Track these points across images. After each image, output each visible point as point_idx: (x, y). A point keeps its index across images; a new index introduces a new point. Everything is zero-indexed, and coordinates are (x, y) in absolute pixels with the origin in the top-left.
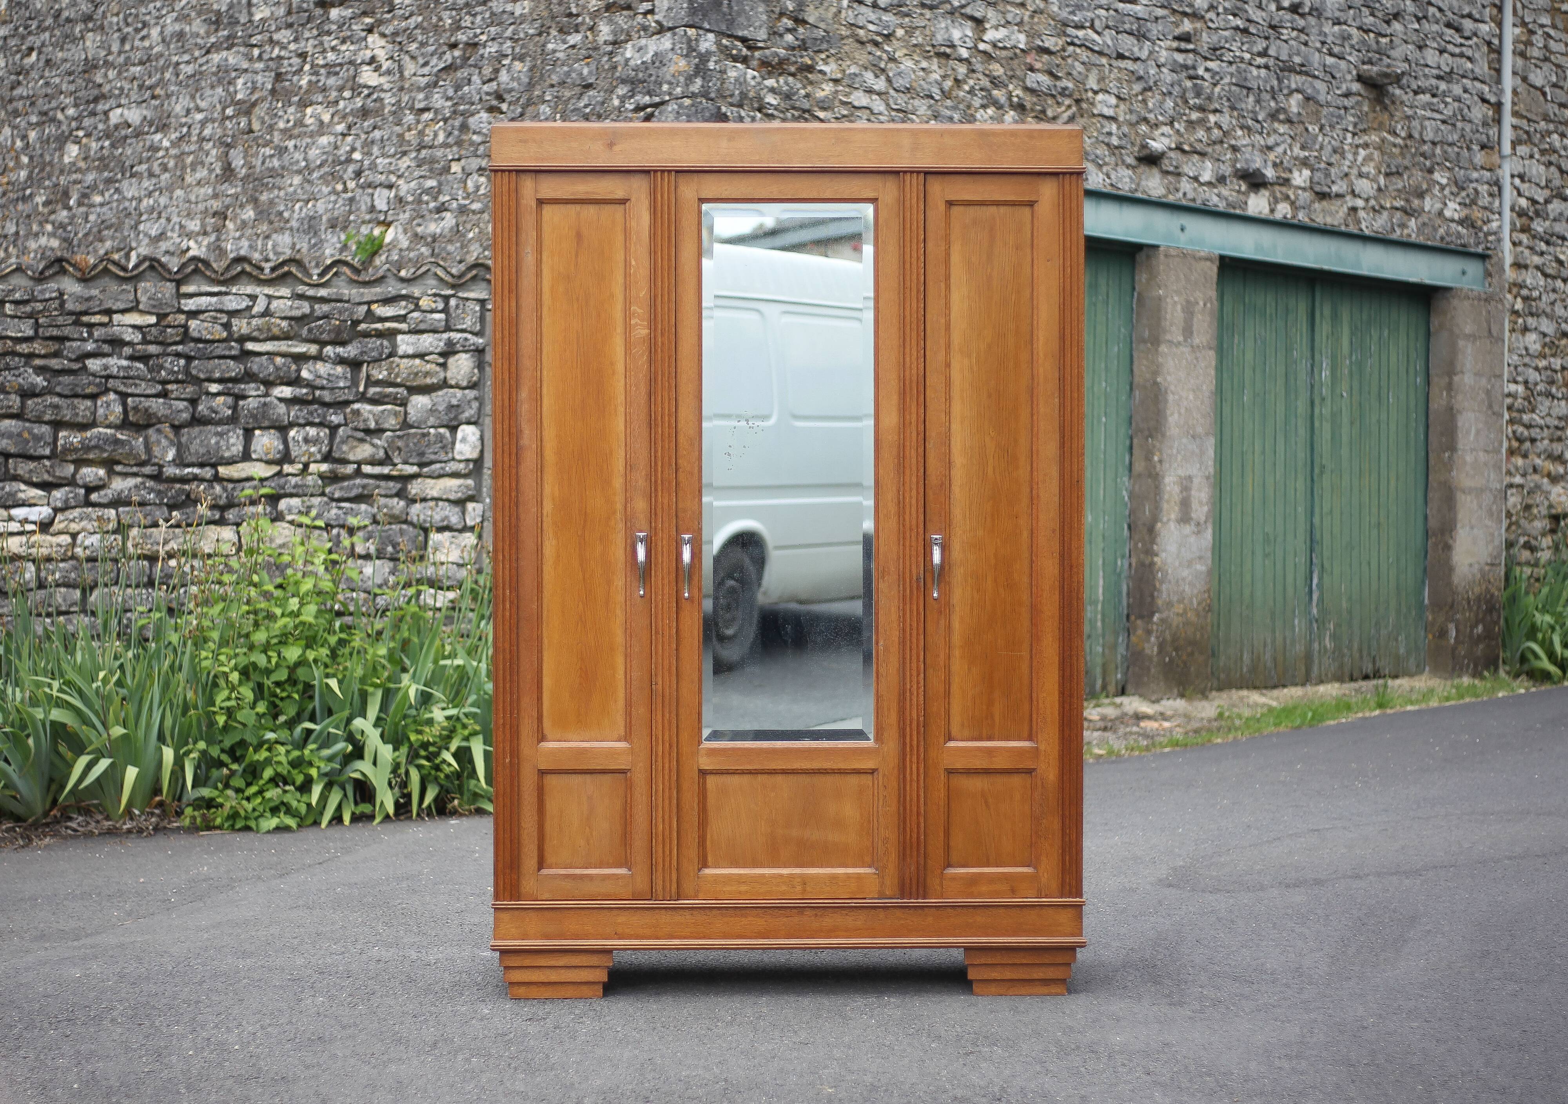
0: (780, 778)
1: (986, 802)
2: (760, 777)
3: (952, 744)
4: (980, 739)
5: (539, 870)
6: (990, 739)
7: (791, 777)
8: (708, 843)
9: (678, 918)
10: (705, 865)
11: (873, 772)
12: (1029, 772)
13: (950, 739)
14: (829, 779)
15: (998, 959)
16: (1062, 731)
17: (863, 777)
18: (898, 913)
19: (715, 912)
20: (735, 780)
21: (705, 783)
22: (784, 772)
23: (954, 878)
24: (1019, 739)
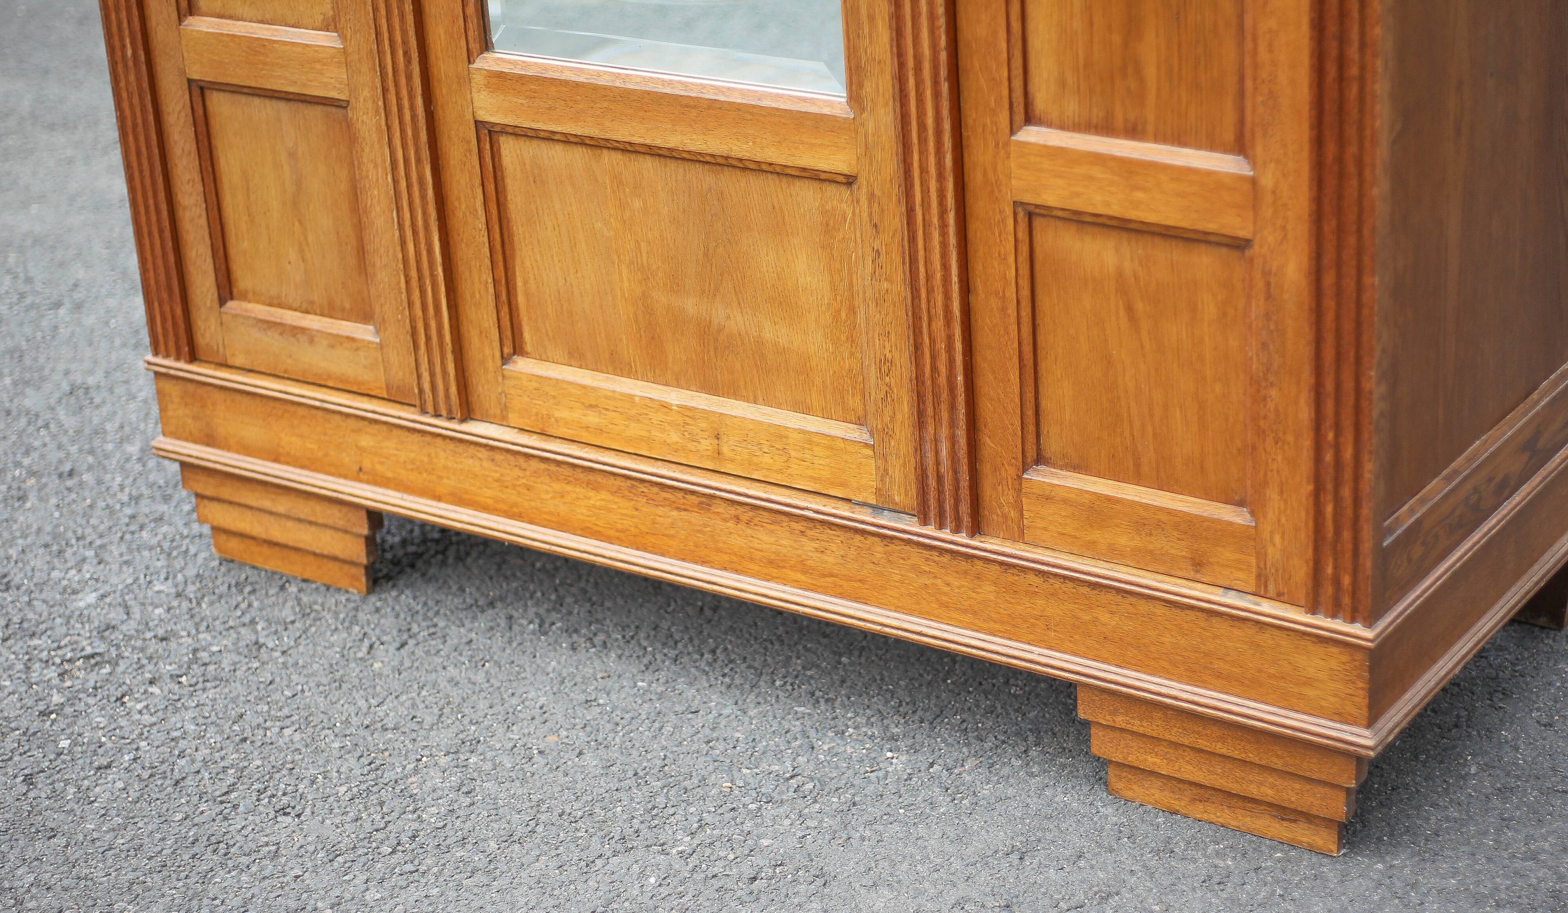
0: (648, 164)
1: (1130, 309)
2: (609, 158)
3: (1031, 135)
4: (1106, 128)
5: (222, 302)
6: (1134, 132)
7: (672, 165)
8: (521, 299)
9: (470, 462)
10: (518, 349)
11: (849, 181)
12: (1240, 245)
13: (1029, 119)
14: (755, 184)
15: (1154, 727)
16: (1318, 142)
17: (831, 190)
18: (916, 556)
19: (535, 464)
20: (557, 154)
21: (495, 155)
22: (652, 152)
23: (1047, 497)
24: (1212, 145)
